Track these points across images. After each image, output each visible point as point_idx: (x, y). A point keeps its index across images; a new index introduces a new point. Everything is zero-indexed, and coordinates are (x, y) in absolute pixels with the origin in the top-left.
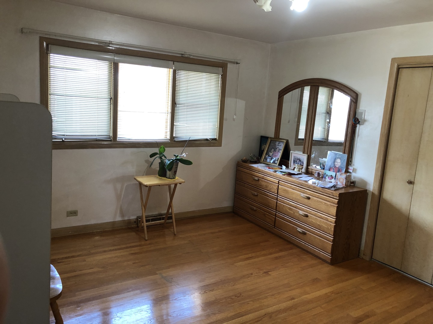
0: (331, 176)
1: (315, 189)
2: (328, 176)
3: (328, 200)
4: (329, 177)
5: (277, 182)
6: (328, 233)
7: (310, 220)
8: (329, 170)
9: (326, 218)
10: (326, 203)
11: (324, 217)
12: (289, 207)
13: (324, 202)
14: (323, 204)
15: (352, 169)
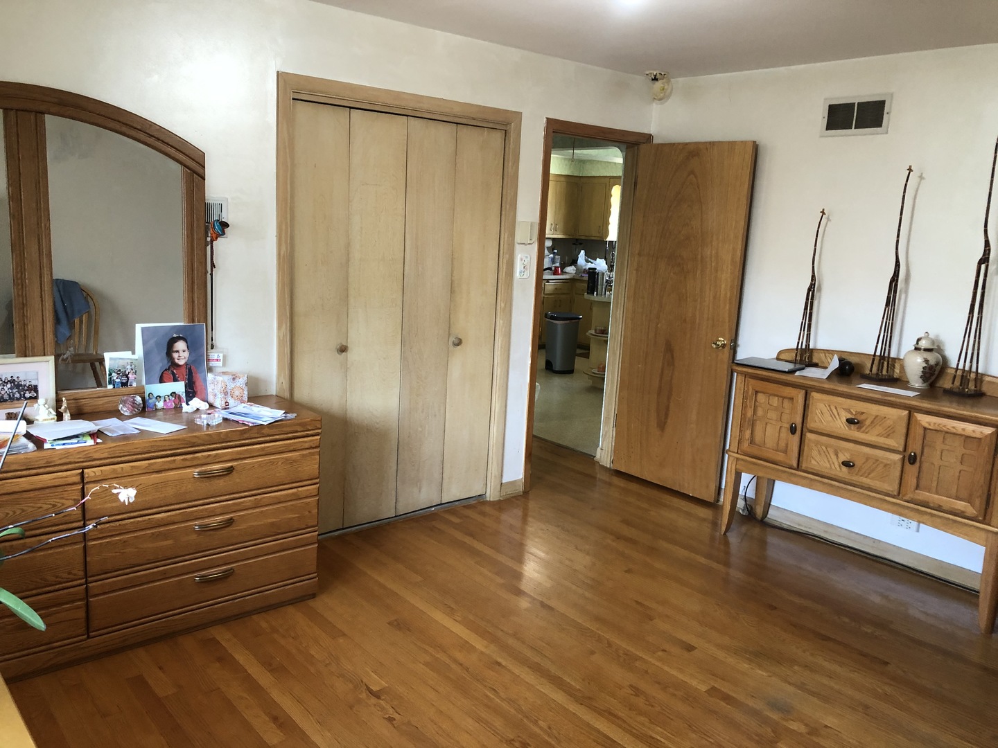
0: (173, 394)
1: (246, 436)
2: (162, 400)
3: (292, 448)
4: (165, 401)
5: (78, 479)
6: (304, 526)
7: (243, 526)
8: (161, 381)
9: (293, 494)
10: (286, 459)
11: (287, 495)
12: (153, 534)
13: (282, 458)
14: (280, 463)
15: (221, 358)
